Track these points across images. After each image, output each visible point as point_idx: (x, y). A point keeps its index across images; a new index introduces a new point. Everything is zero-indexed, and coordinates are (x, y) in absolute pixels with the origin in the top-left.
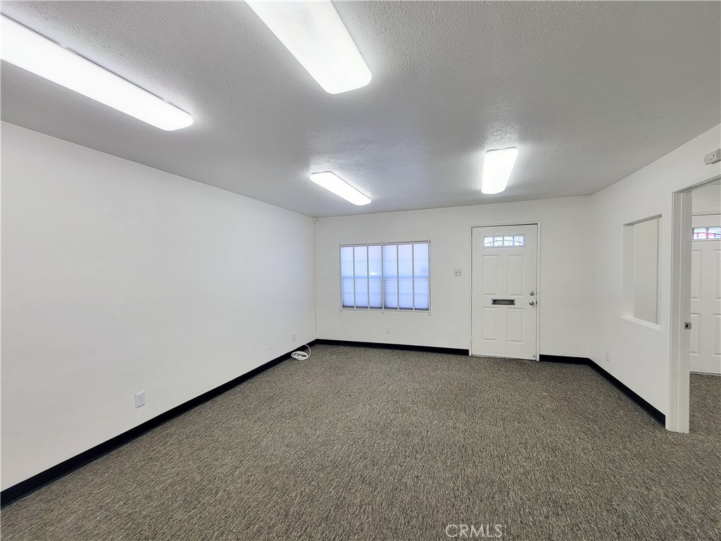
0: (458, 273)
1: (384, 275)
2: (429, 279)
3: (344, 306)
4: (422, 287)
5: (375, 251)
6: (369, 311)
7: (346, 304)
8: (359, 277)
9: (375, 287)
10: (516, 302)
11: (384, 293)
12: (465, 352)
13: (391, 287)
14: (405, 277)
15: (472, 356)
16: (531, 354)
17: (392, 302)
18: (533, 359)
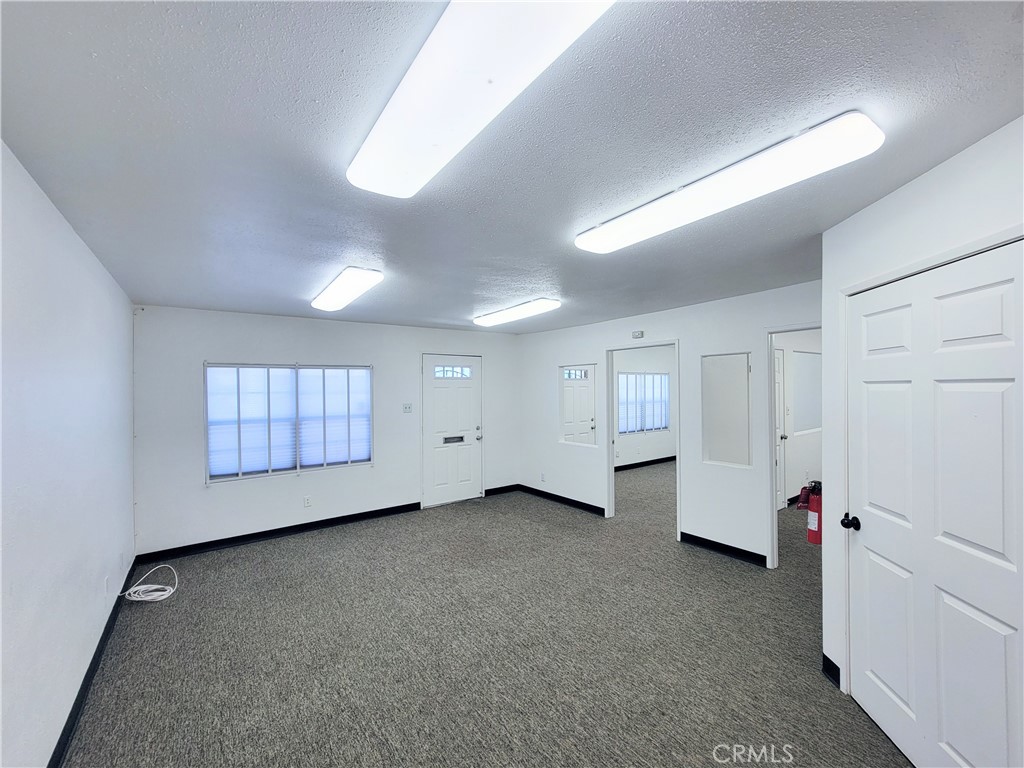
0: (407, 408)
1: (300, 415)
2: (371, 419)
3: (212, 477)
4: (360, 429)
5: (281, 375)
6: (272, 478)
7: (215, 473)
8: (250, 421)
9: (282, 435)
10: (465, 439)
11: (296, 444)
12: (416, 507)
13: (311, 433)
14: (336, 417)
15: (425, 509)
16: (477, 492)
17: (311, 455)
18: (480, 495)
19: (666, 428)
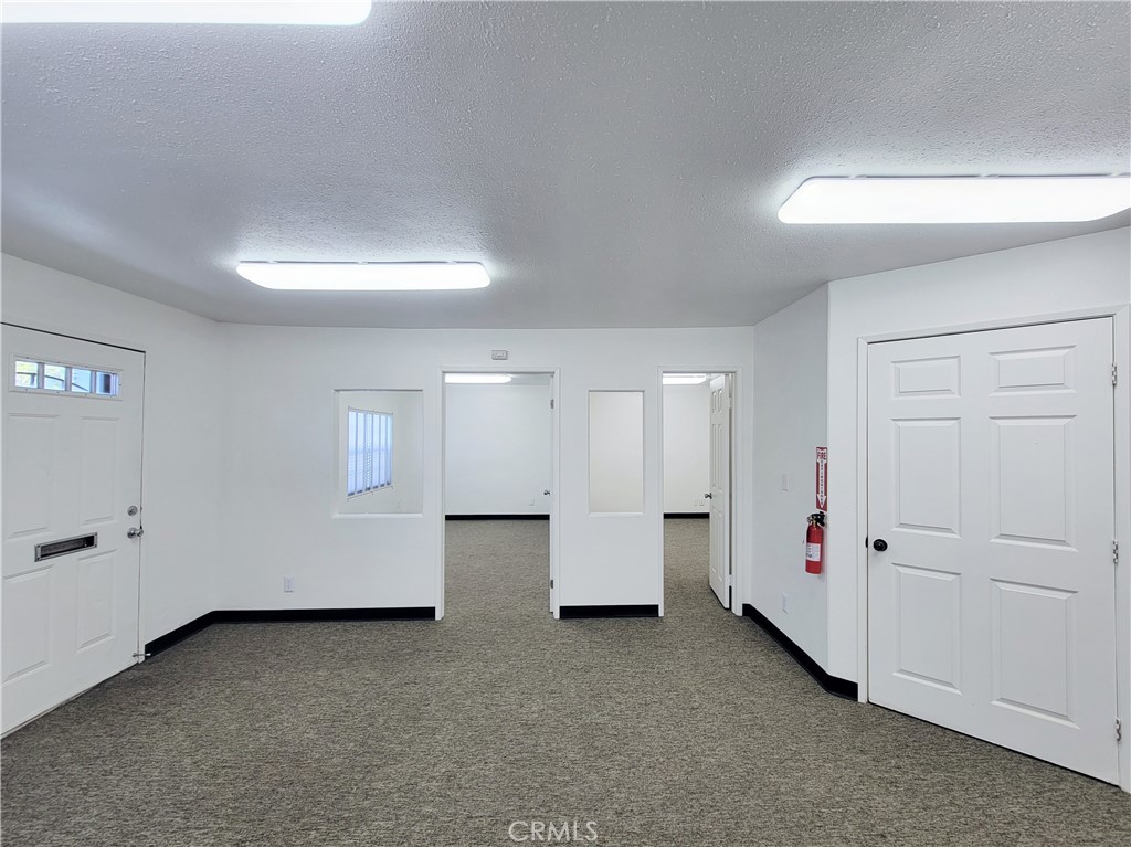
19: (388, 484)
